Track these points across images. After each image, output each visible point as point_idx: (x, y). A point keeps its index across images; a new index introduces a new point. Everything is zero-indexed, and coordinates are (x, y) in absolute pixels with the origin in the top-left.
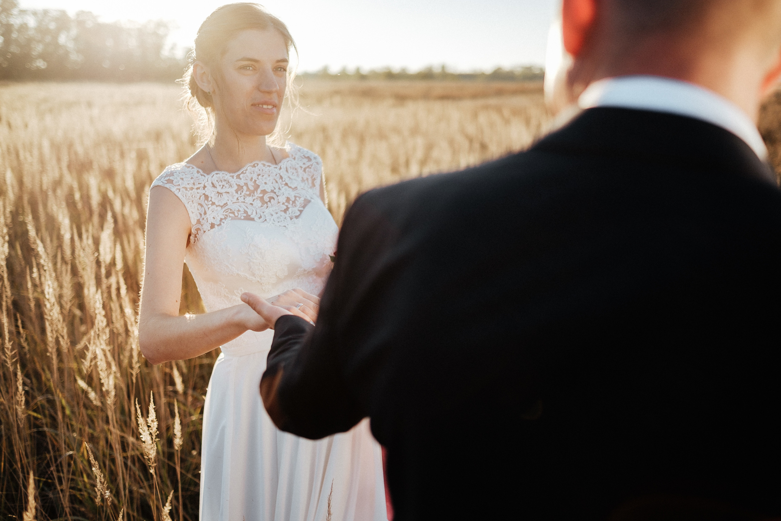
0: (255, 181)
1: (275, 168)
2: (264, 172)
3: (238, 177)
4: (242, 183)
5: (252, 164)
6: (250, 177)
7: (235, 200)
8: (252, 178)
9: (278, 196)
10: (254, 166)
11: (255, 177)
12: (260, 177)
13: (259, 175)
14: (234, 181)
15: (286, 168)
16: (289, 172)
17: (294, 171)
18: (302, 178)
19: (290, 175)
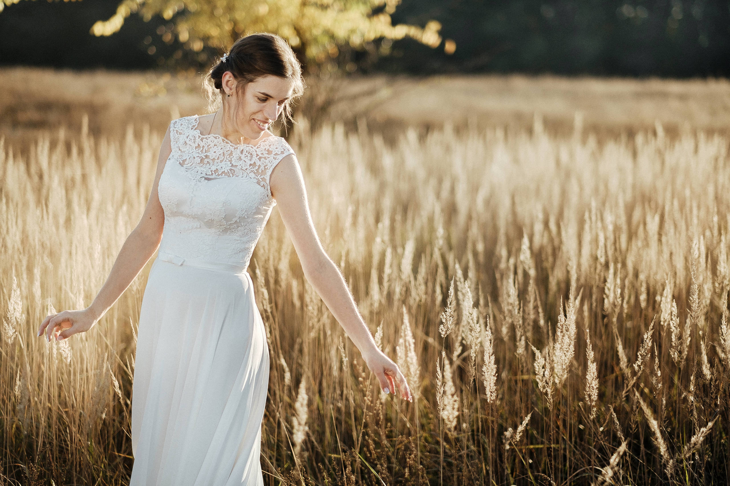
3: (202, 140)
4: (202, 144)
5: (215, 136)
6: (209, 144)
7: (191, 152)
8: (210, 145)
10: (216, 138)
11: (212, 145)
14: (198, 140)
15: (243, 150)
16: (244, 154)
17: (249, 155)
18: (255, 163)
19: (243, 156)
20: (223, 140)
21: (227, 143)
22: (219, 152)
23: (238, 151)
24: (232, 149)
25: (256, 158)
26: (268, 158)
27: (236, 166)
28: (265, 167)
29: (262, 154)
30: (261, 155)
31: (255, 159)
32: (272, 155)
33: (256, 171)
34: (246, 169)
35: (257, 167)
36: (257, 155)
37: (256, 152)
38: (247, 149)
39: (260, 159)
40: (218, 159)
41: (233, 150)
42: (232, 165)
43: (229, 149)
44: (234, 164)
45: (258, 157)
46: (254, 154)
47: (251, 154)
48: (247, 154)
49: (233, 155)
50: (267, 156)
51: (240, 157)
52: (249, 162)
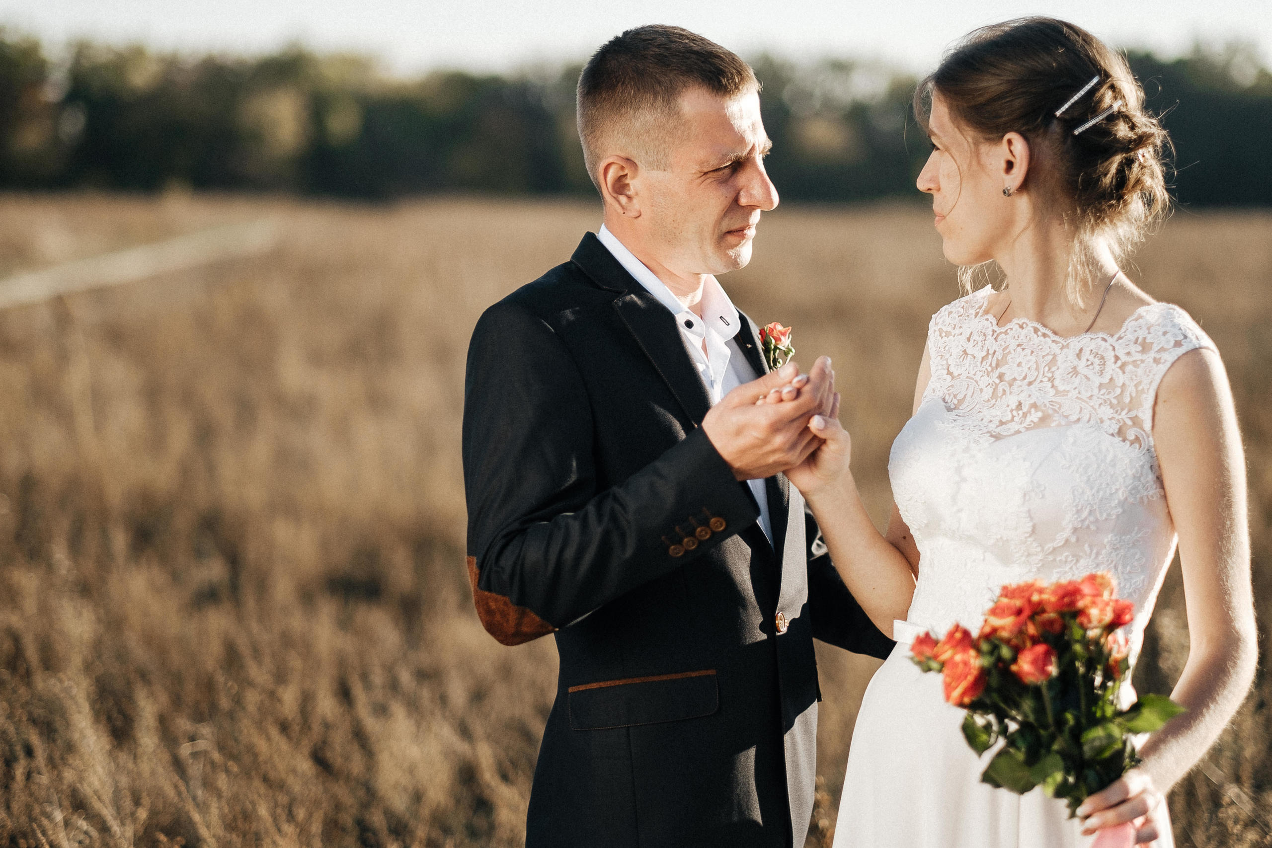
0: (1009, 352)
1: (1053, 341)
2: (1031, 343)
3: (997, 338)
4: (993, 348)
6: (1007, 344)
7: (972, 373)
8: (1008, 346)
9: (1011, 393)
10: (1021, 327)
11: (1013, 344)
12: (1019, 349)
13: (1019, 345)
14: (990, 341)
15: (1081, 350)
16: (1084, 359)
17: (1097, 361)
18: (1111, 379)
19: (1081, 365)
20: (1036, 331)
21: (1044, 335)
22: (1029, 361)
23: (1071, 353)
24: (1056, 348)
25: (1113, 366)
26: (1142, 361)
27: (1065, 393)
28: (1136, 386)
29: (1128, 354)
30: (1124, 358)
31: (1111, 368)
32: (1152, 354)
33: (1115, 401)
34: (1091, 397)
35: (1118, 391)
36: (1117, 358)
37: (1114, 349)
38: (1093, 346)
39: (1122, 367)
40: (1025, 378)
41: (1058, 351)
42: (1058, 392)
43: (1048, 351)
44: (1061, 388)
45: (1119, 363)
46: (1110, 356)
47: (1103, 358)
48: (1091, 358)
49: (1059, 363)
50: (1138, 357)
51: (1075, 368)
52: (1097, 380)
